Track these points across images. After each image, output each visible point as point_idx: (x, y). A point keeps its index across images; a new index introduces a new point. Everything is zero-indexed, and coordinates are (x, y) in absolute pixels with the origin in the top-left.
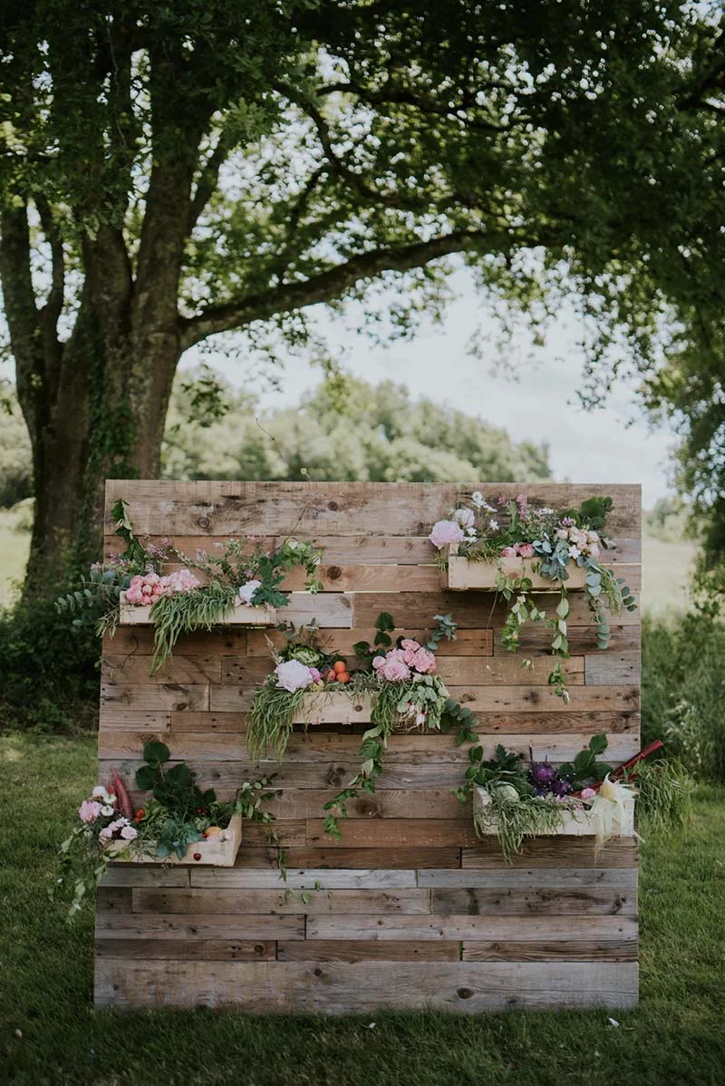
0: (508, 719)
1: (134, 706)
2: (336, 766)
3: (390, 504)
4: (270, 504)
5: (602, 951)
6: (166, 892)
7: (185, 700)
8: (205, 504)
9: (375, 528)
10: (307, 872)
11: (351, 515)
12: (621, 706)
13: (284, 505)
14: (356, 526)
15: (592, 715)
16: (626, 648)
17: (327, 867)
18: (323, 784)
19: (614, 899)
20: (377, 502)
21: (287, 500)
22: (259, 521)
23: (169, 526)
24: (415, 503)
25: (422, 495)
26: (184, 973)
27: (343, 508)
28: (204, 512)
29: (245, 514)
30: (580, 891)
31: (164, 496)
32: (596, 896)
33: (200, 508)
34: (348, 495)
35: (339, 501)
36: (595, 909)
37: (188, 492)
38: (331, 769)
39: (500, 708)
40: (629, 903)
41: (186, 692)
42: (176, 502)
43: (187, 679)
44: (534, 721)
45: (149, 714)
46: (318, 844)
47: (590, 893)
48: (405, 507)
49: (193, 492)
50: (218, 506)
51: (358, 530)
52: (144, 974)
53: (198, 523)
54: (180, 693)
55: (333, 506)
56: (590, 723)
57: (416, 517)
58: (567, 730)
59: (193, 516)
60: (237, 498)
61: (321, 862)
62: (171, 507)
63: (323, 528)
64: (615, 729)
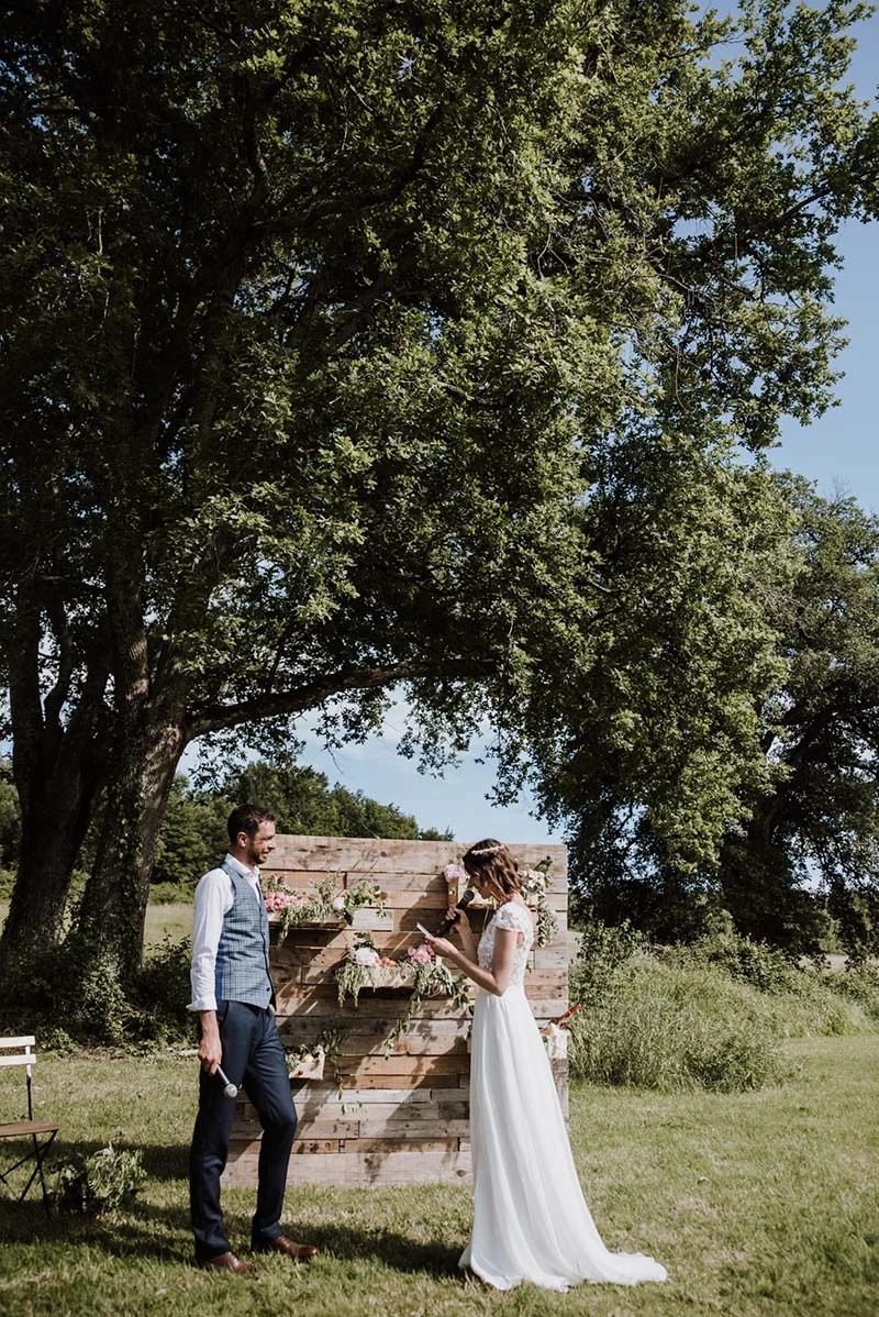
2: (381, 1020)
3: (419, 854)
4: (344, 851)
7: (286, 976)
8: (304, 850)
9: (409, 868)
10: (361, 1092)
11: (394, 860)
12: (556, 982)
13: (353, 852)
14: (396, 867)
15: (539, 988)
16: (558, 945)
17: (374, 1088)
18: (373, 1032)
20: (410, 853)
21: (355, 849)
22: (336, 862)
23: (281, 863)
24: (433, 854)
25: (438, 849)
27: (389, 855)
28: (303, 855)
29: (329, 857)
33: (301, 853)
34: (391, 848)
35: (387, 852)
37: (295, 843)
38: (378, 1023)
41: (286, 970)
42: (286, 848)
43: (288, 962)
46: (369, 1072)
48: (426, 856)
49: (298, 842)
50: (312, 852)
51: (398, 869)
52: (250, 1164)
53: (299, 862)
54: (283, 972)
55: (383, 854)
56: (538, 992)
57: (434, 862)
59: (296, 857)
60: (325, 847)
61: (370, 1085)
62: (283, 851)
63: (377, 868)
64: (553, 997)
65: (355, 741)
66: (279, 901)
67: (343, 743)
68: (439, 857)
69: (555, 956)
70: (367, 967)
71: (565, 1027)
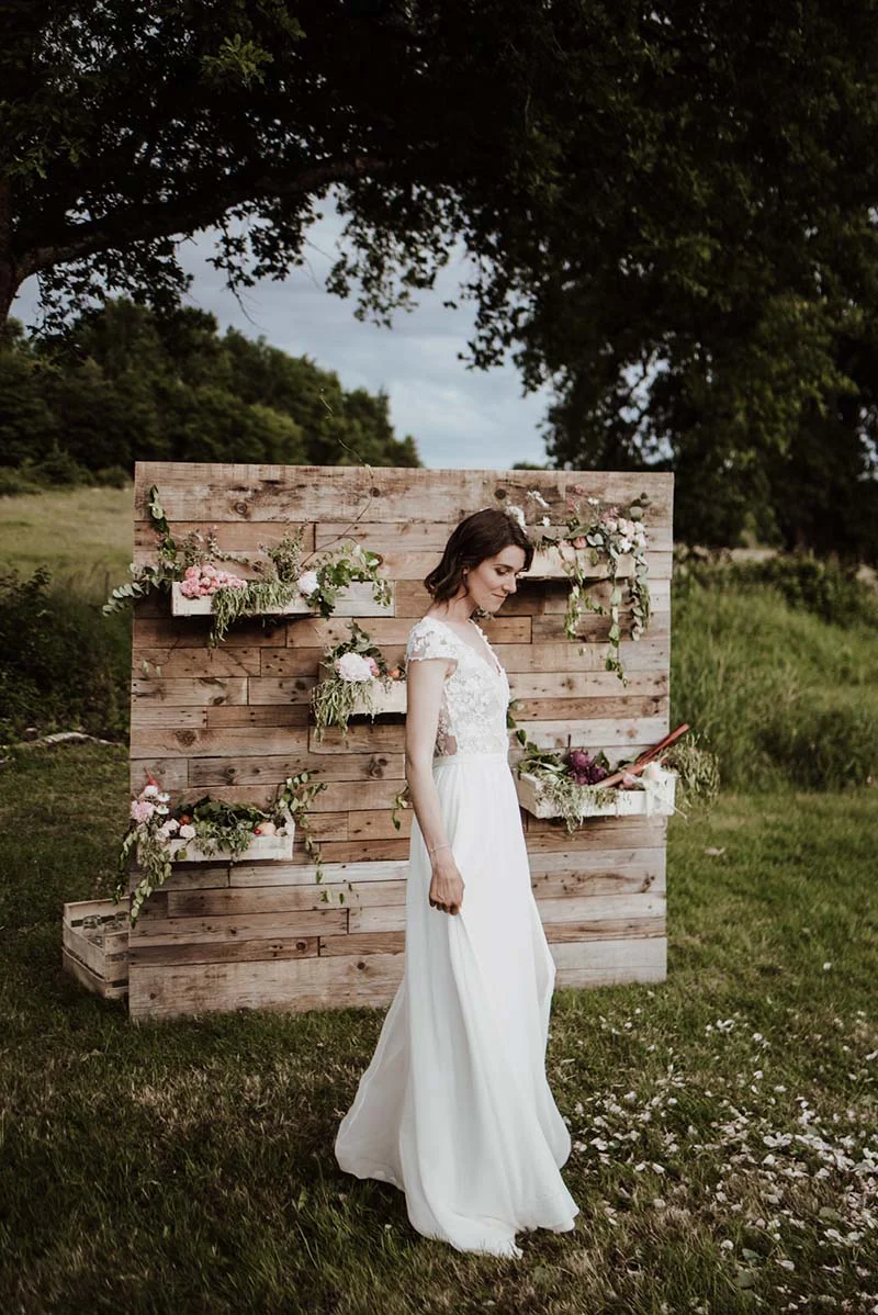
0: (545, 705)
1: (168, 702)
2: (378, 757)
3: (434, 490)
5: (633, 928)
6: (204, 893)
7: (222, 694)
8: (242, 489)
9: (417, 515)
10: (348, 866)
11: (393, 502)
12: (652, 691)
13: (324, 490)
14: (397, 512)
15: (624, 701)
16: (656, 634)
17: (369, 860)
18: (365, 776)
19: (643, 878)
20: (418, 489)
21: (327, 485)
22: (299, 507)
23: (205, 511)
24: (457, 490)
25: (464, 482)
26: (225, 976)
27: (385, 494)
28: (241, 497)
29: (285, 500)
30: (615, 872)
31: (197, 479)
32: (627, 876)
33: (237, 493)
34: (387, 481)
35: (380, 487)
36: (627, 887)
37: (225, 476)
38: (372, 761)
39: (539, 694)
40: (657, 880)
41: (222, 685)
42: (212, 487)
43: (225, 673)
44: (571, 707)
45: (184, 709)
46: (360, 836)
47: (622, 872)
48: (446, 494)
49: (230, 475)
50: (256, 491)
51: (400, 517)
52: (182, 980)
53: (235, 508)
54: (216, 687)
55: (375, 493)
56: (624, 707)
57: (458, 504)
58: (603, 715)
59: (231, 501)
60: (276, 482)
61: (363, 855)
62: (206, 492)
63: (366, 516)
64: (646, 713)
65: (270, 275)
66: (206, 581)
67: (254, 278)
68: (467, 495)
69: (653, 651)
70: (359, 683)
71: (670, 764)
